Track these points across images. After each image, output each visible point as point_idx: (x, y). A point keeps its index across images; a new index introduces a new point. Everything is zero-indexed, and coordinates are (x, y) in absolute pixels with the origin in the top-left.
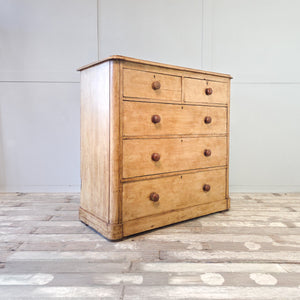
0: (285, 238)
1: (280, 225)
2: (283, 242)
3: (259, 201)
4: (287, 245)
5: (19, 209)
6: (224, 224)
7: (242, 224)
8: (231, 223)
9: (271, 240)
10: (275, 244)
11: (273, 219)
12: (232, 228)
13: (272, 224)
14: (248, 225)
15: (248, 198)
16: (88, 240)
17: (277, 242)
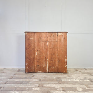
0: (90, 86)
1: (88, 81)
2: (89, 87)
3: (80, 72)
4: (91, 89)
5: (3, 74)
6: (69, 80)
7: (75, 80)
8: (71, 80)
9: (85, 87)
10: (87, 88)
11: (85, 78)
12: (72, 82)
13: (85, 80)
14: (77, 80)
15: (76, 70)
16: (24, 86)
17: (88, 87)
